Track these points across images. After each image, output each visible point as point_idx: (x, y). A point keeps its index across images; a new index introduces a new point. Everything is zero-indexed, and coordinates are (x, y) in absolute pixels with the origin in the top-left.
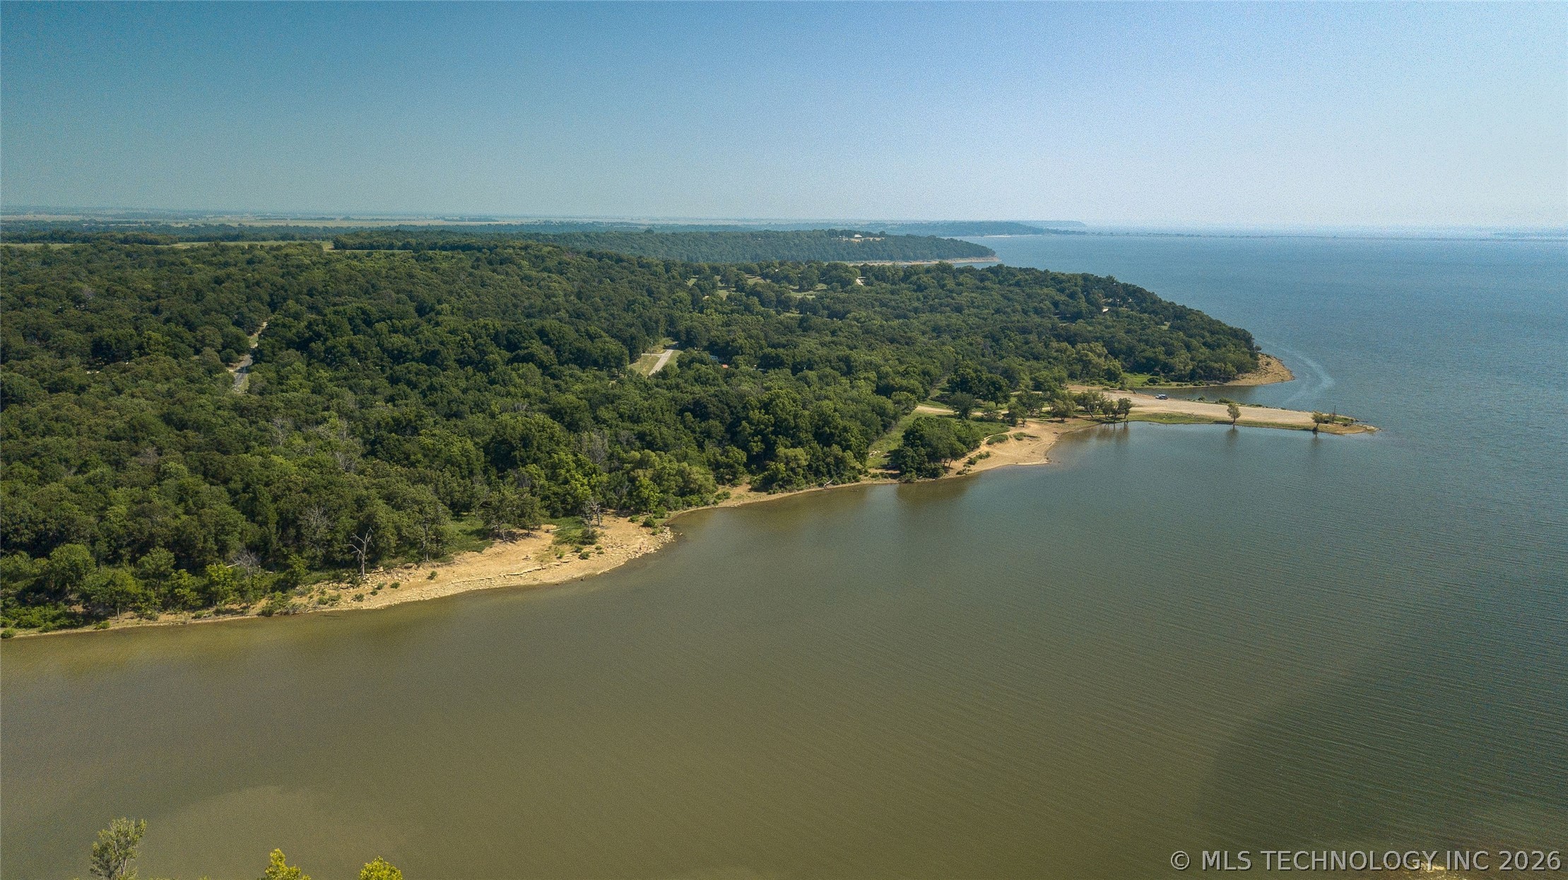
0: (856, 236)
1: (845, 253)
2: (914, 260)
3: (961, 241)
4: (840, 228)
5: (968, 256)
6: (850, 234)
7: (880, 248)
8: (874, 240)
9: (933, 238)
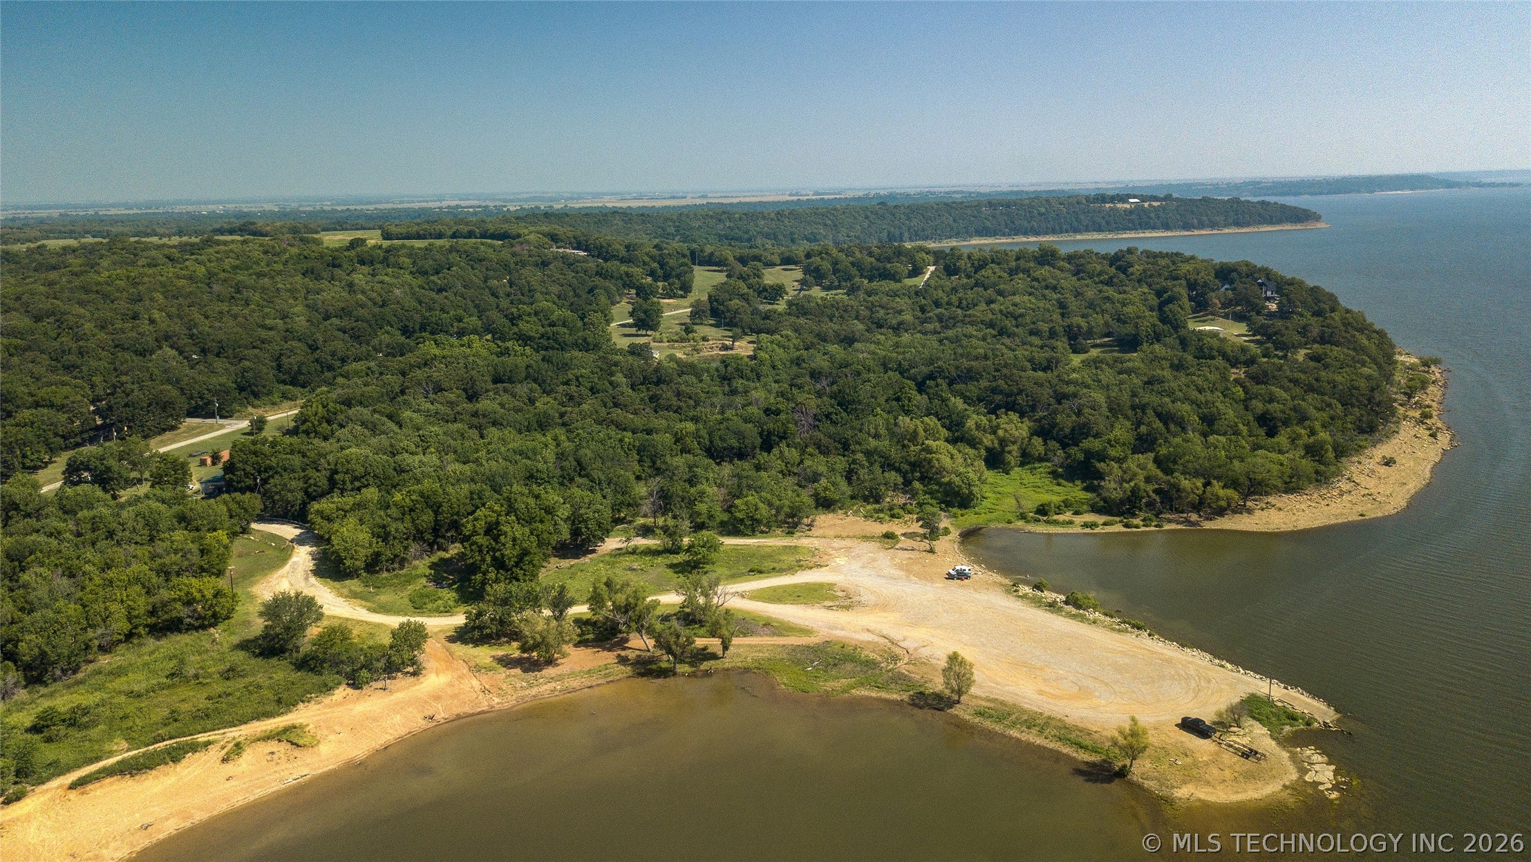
0: (1131, 200)
1: (1103, 223)
2: (1198, 228)
3: (1276, 203)
4: (1110, 193)
5: (1279, 222)
6: (1123, 198)
7: (1152, 215)
8: (1150, 205)
9: (1236, 201)
